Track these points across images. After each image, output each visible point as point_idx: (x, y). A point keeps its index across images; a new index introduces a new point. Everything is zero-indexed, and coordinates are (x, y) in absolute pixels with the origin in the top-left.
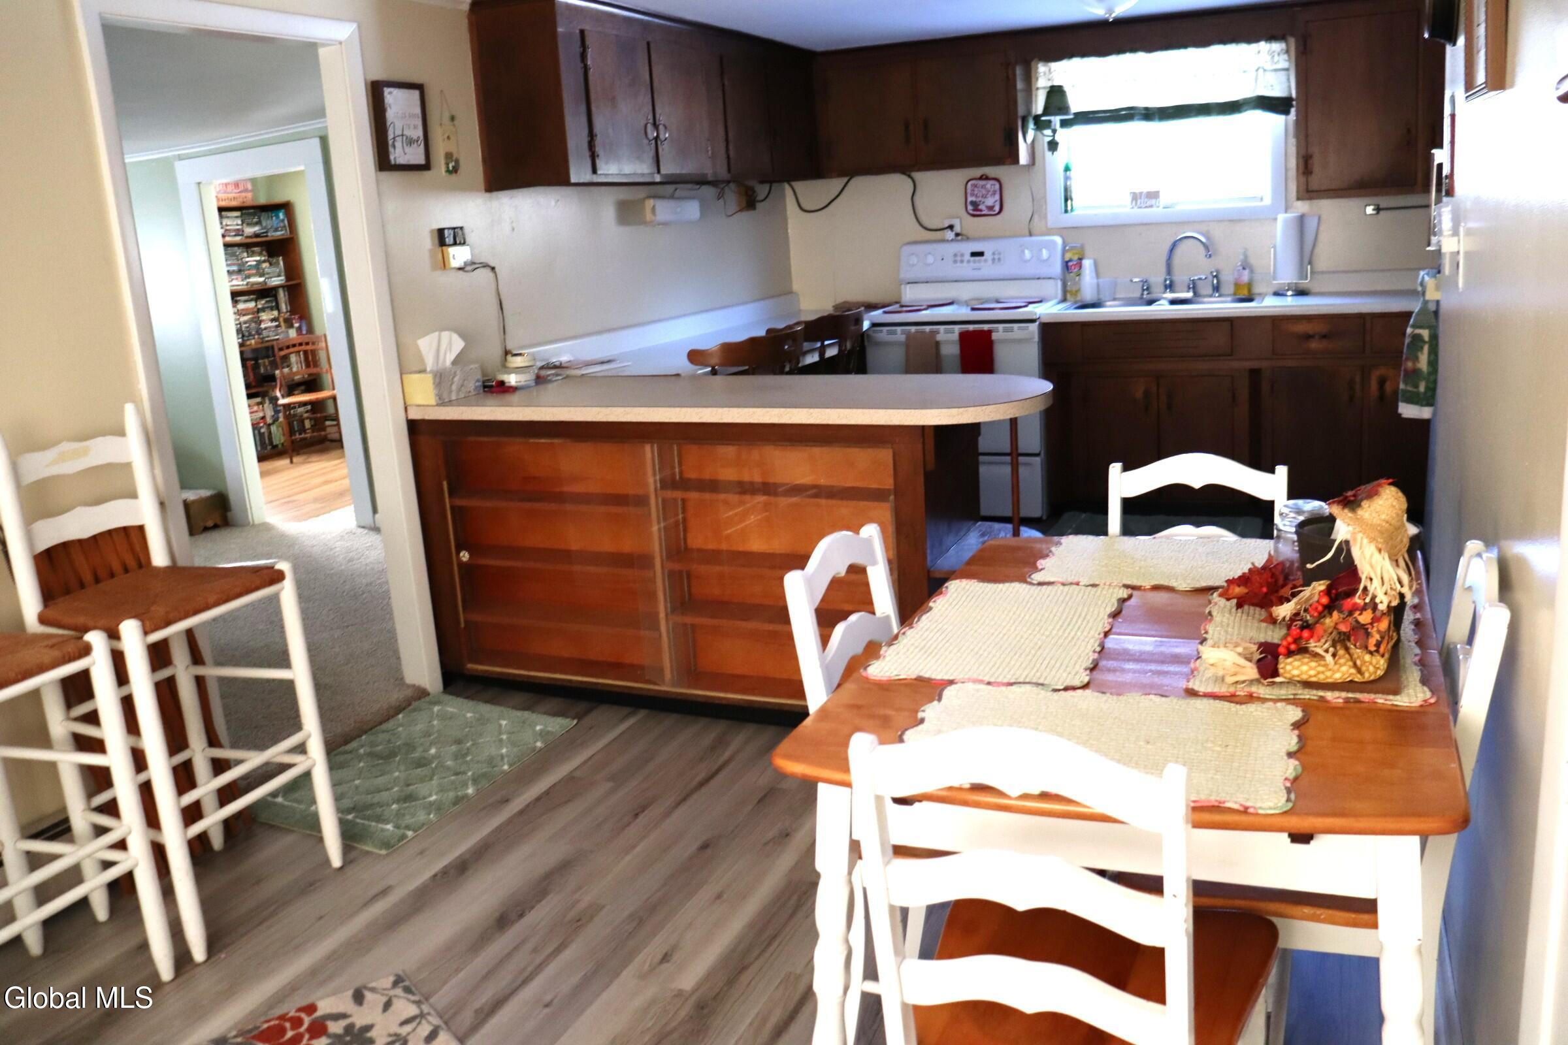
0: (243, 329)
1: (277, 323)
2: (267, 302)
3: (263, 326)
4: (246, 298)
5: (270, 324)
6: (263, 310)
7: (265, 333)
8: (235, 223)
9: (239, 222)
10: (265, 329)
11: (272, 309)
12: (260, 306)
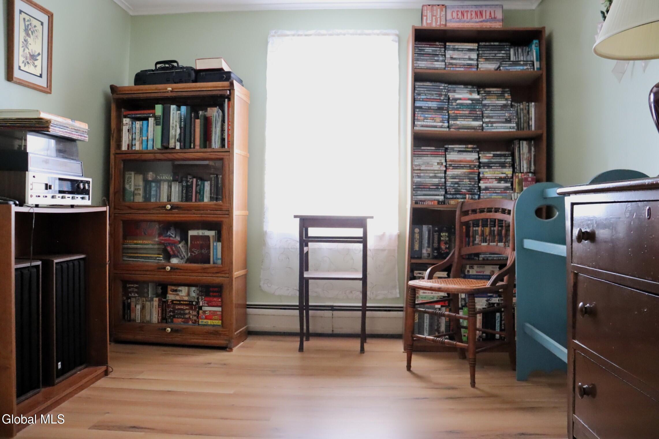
0: (448, 184)
1: (509, 185)
2: (495, 156)
3: (482, 185)
4: (462, 147)
5: (495, 184)
6: (488, 165)
7: (483, 194)
8: (467, 57)
9: (474, 56)
10: (487, 189)
11: (503, 165)
12: (483, 160)
